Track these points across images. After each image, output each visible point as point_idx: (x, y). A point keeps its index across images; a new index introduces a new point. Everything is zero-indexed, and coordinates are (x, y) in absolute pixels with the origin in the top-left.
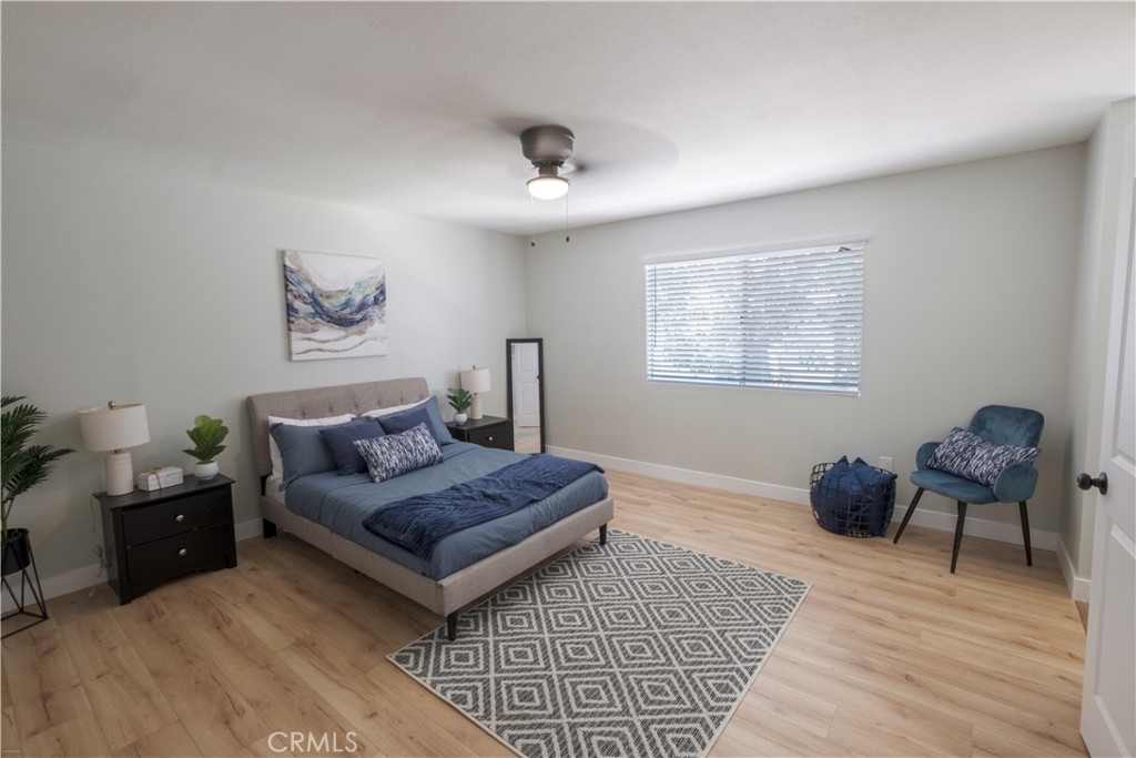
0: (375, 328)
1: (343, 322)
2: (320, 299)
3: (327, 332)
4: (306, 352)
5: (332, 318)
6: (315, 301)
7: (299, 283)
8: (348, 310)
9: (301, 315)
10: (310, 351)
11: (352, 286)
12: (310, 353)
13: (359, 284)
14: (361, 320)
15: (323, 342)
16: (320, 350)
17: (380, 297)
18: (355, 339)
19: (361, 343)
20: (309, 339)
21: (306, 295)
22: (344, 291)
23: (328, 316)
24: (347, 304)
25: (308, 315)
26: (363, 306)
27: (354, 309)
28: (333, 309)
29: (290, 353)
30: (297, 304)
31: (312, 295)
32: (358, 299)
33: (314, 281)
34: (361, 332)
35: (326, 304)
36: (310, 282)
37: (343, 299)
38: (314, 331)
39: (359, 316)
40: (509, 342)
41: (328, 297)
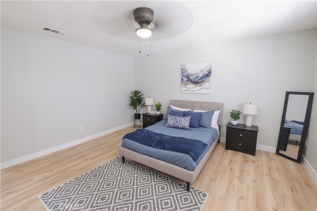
0: (206, 85)
1: (195, 83)
2: (189, 76)
3: (191, 86)
4: (184, 91)
5: (192, 81)
6: (188, 77)
7: (184, 72)
8: (197, 79)
9: (184, 81)
10: (185, 90)
11: (199, 72)
12: (185, 91)
13: (201, 71)
14: (201, 82)
15: (189, 88)
16: (188, 90)
17: (208, 75)
18: (199, 88)
19: (200, 89)
20: (185, 87)
21: (186, 76)
22: (197, 73)
23: (191, 81)
24: (197, 77)
25: (186, 81)
26: (202, 78)
27: (199, 78)
28: (193, 79)
29: (181, 91)
30: (184, 78)
31: (187, 75)
32: (201, 75)
33: (188, 71)
34: (201, 86)
35: (191, 77)
36: (187, 72)
37: (196, 76)
38: (187, 85)
39: (201, 81)
40: (288, 94)
41: (192, 75)
